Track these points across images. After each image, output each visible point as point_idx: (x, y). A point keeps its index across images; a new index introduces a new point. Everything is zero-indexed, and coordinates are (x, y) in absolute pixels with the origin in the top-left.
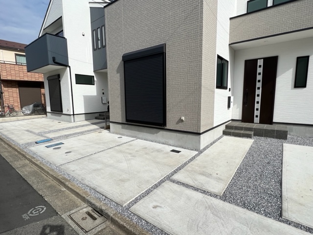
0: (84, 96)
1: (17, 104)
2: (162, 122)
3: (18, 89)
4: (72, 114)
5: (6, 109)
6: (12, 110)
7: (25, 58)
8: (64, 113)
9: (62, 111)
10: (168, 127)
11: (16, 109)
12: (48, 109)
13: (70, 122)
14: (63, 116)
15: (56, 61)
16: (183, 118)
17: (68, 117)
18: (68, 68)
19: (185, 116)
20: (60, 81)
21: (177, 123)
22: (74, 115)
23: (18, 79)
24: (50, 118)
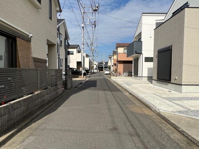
0: (148, 68)
1: (122, 72)
2: (169, 79)
3: (123, 65)
4: (141, 76)
5: (118, 73)
6: (120, 74)
7: (126, 50)
9: (137, 75)
10: (171, 82)
11: (121, 74)
12: (133, 74)
13: (140, 80)
14: (138, 77)
15: (137, 52)
16: (176, 78)
17: (140, 78)
18: (142, 55)
19: (177, 77)
20: (138, 61)
21: (175, 80)
22: (142, 77)
23: (123, 60)
24: (133, 78)
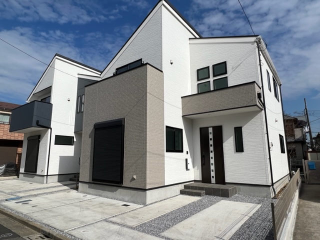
2: (119, 180)
8: (37, 174)
9: (36, 172)
12: (22, 170)
13: (42, 183)
16: (135, 177)
17: (41, 178)
18: (50, 130)
20: (39, 142)
21: (131, 181)
22: (47, 176)
